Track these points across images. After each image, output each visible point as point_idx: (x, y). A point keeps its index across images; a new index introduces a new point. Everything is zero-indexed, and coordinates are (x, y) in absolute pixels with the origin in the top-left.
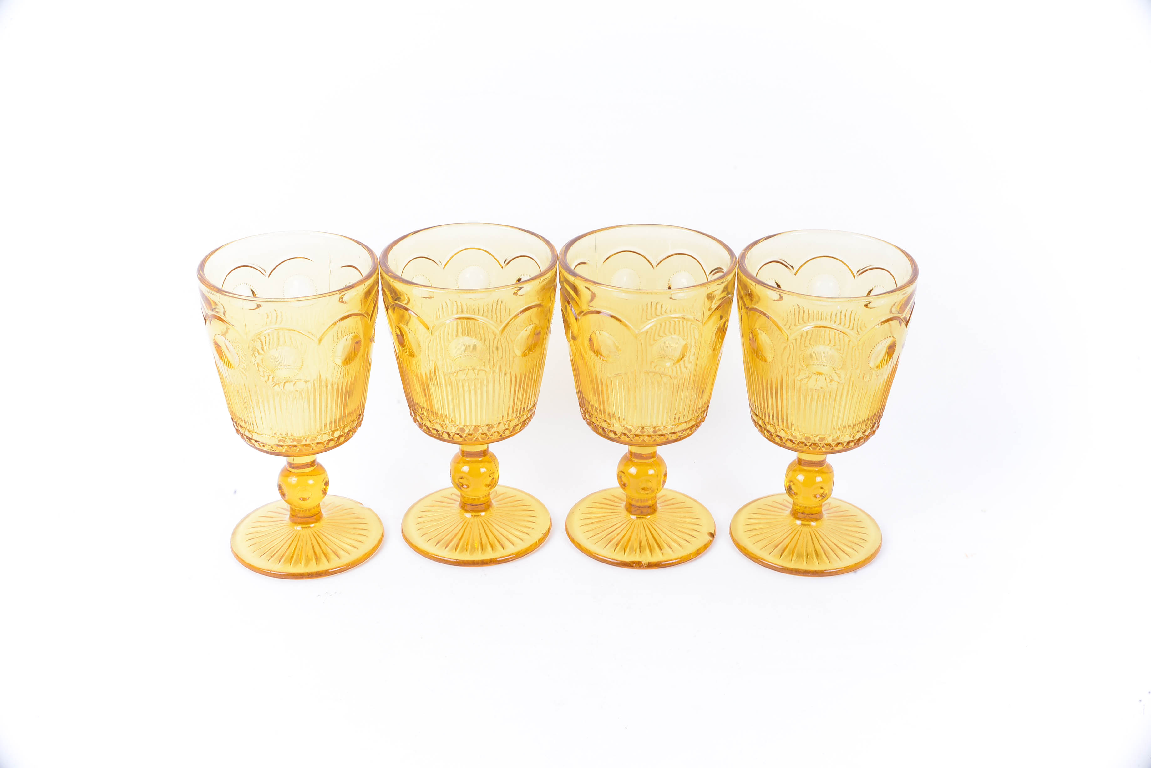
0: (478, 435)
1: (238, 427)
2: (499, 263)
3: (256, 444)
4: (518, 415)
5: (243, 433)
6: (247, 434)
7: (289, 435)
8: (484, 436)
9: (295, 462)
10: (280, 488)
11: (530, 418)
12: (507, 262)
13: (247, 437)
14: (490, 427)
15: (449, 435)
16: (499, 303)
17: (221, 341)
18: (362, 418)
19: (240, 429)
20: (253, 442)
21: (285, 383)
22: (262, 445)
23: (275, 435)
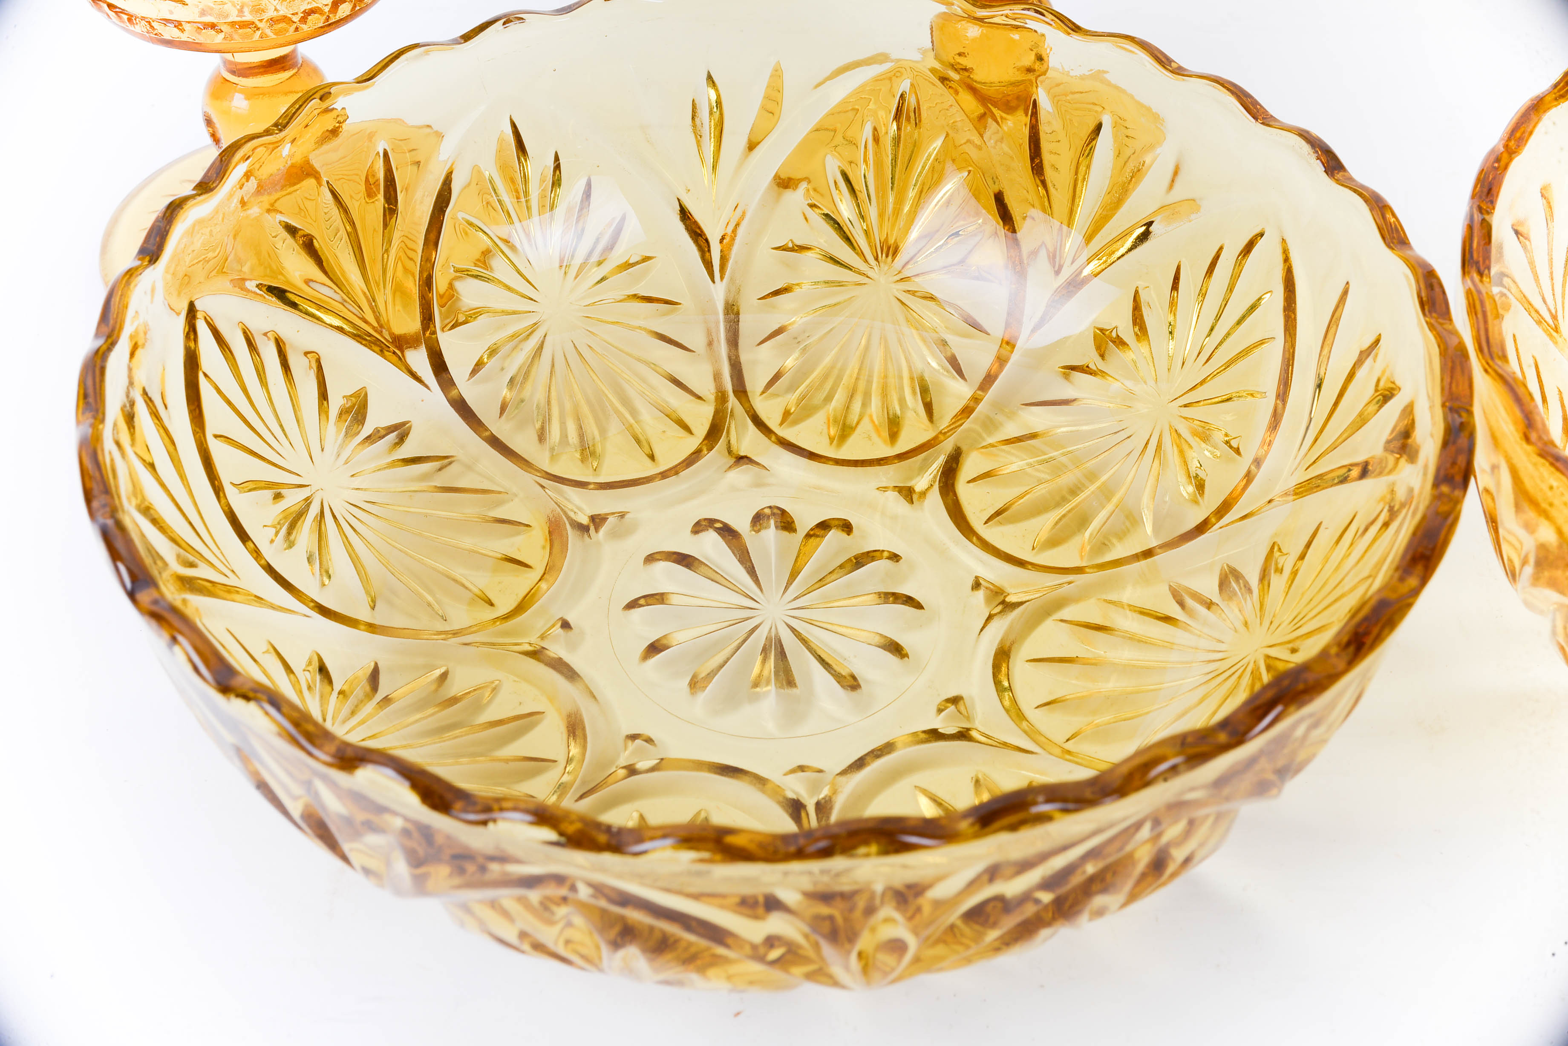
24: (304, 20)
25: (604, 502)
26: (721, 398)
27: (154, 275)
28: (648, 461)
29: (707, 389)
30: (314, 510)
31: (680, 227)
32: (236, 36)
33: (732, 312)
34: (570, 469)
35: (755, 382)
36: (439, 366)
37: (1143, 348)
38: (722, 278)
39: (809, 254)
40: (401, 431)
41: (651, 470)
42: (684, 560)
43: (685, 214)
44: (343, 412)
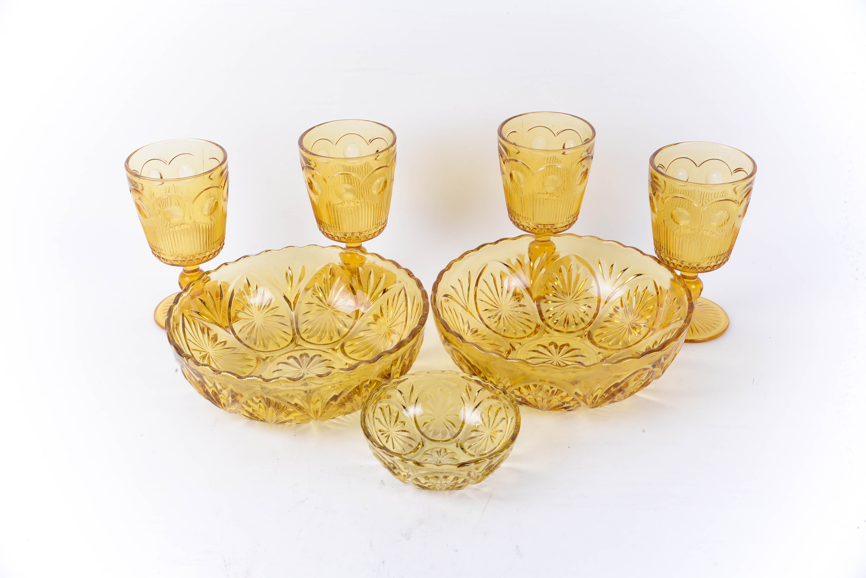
0: (354, 238)
1: (153, 250)
2: (366, 142)
3: (163, 260)
4: (376, 226)
5: (155, 254)
6: (157, 254)
7: (180, 254)
8: (357, 238)
9: (187, 270)
10: (180, 284)
11: (383, 228)
12: (371, 141)
13: (158, 256)
14: (360, 233)
15: (338, 238)
16: (366, 165)
17: (139, 202)
18: (224, 244)
19: (153, 251)
20: (161, 259)
21: (175, 226)
22: (166, 260)
23: (172, 255)
24: (203, 259)
25: (268, 355)
26: (294, 334)
27: (177, 306)
28: (278, 347)
29: (291, 333)
30: (207, 356)
31: (284, 300)
32: (189, 263)
33: (296, 317)
34: (261, 348)
35: (301, 331)
36: (233, 331)
37: (383, 318)
38: (294, 311)
39: (313, 304)
40: (225, 343)
41: (279, 348)
42: (286, 363)
43: (285, 297)
44: (213, 338)
